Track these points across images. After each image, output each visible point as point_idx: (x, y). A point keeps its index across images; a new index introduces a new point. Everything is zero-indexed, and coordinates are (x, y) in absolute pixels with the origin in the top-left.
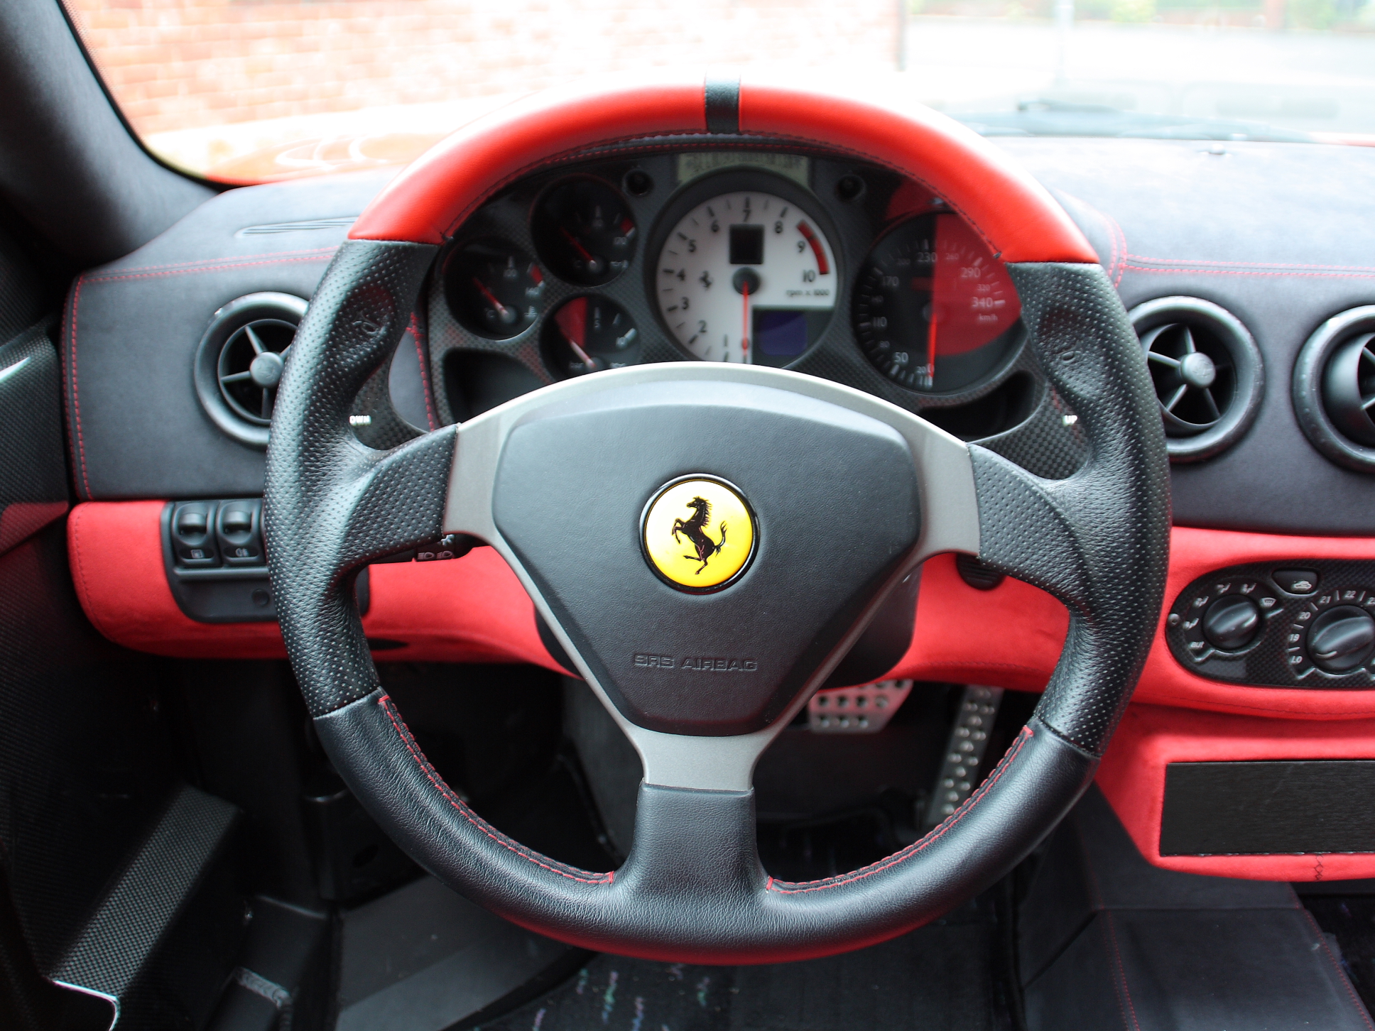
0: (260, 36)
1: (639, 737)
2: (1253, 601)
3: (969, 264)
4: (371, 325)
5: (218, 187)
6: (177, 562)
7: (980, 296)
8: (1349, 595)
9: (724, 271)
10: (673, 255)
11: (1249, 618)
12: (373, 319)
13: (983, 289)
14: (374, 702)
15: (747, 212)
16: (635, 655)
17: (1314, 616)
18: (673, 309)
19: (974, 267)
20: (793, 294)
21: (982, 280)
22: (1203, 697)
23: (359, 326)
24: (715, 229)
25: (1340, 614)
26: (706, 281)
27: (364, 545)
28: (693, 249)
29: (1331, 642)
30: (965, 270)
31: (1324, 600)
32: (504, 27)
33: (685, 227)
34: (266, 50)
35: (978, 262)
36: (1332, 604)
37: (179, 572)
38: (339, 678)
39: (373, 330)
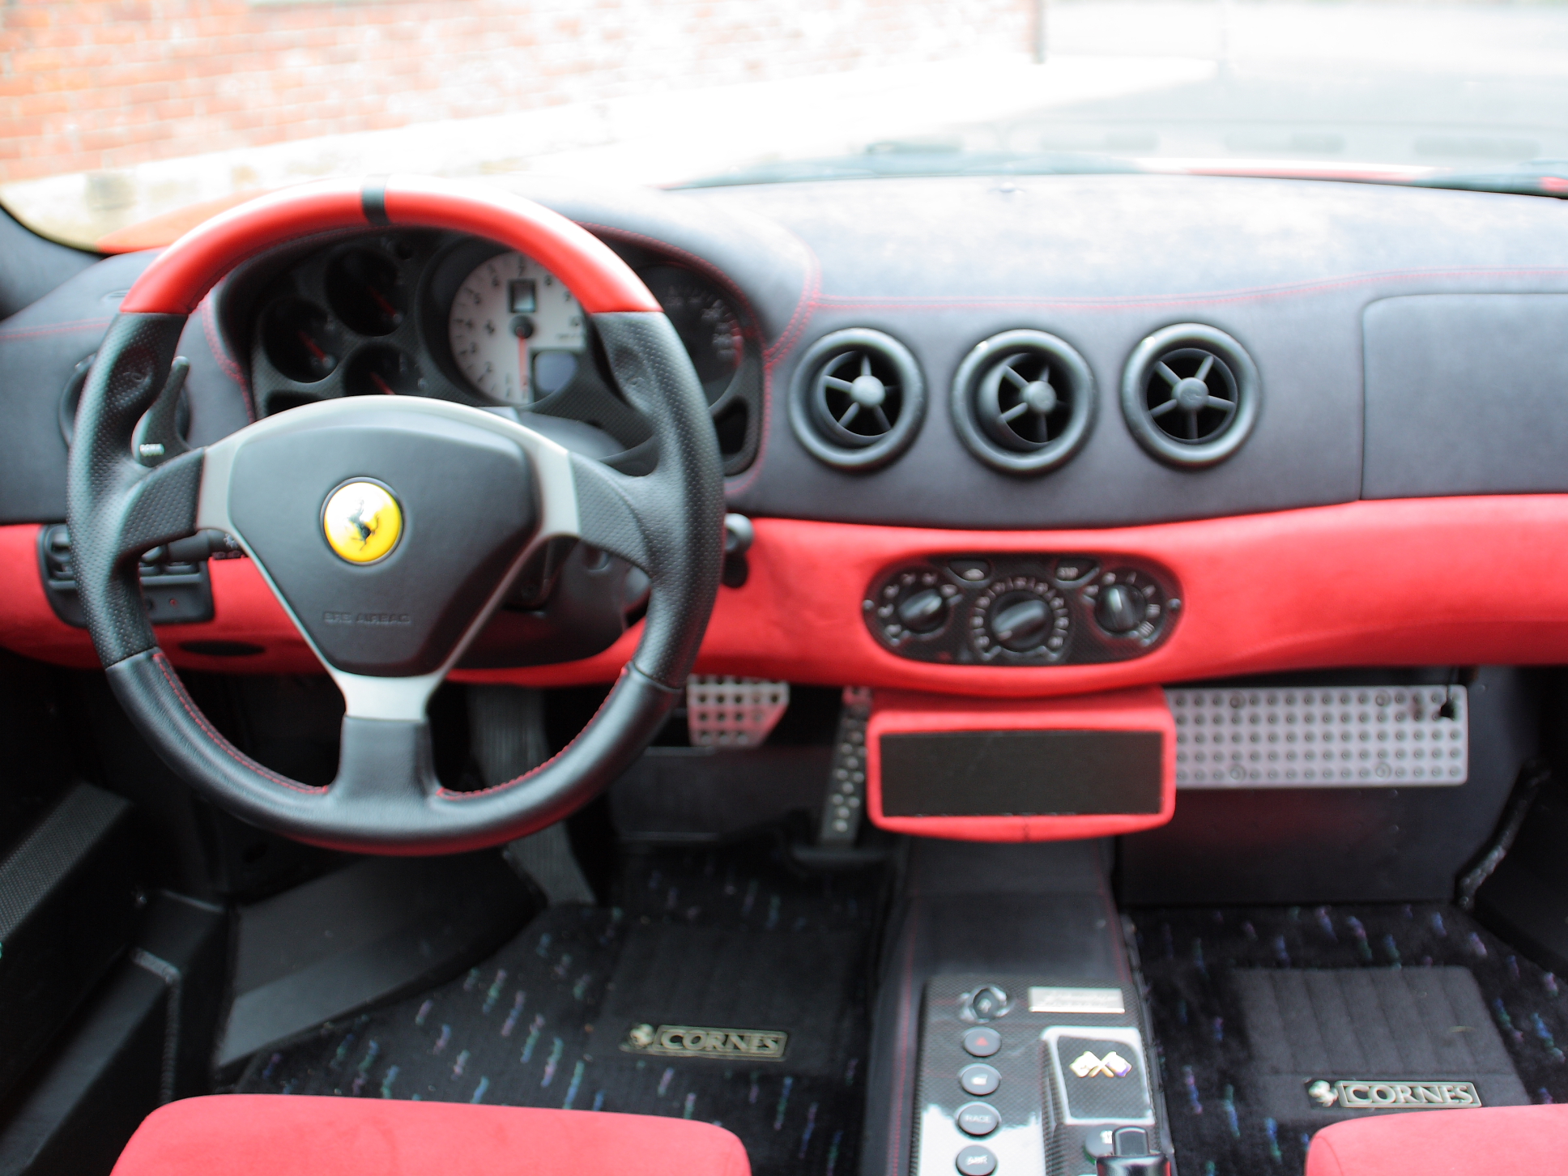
0: (290, 46)
1: (345, 681)
2: (936, 589)
3: (709, 306)
4: (139, 375)
5: (102, 255)
6: (52, 576)
7: (720, 333)
8: (1021, 583)
9: (504, 322)
10: (463, 308)
11: (932, 604)
12: (139, 371)
13: (723, 327)
14: (150, 658)
15: (522, 268)
16: (324, 613)
17: (992, 602)
18: (464, 353)
19: (714, 308)
20: (563, 337)
21: (723, 320)
22: (906, 676)
23: (129, 376)
24: (496, 284)
25: (1014, 600)
26: (491, 329)
27: (136, 539)
28: (478, 301)
29: (1008, 624)
30: (707, 311)
31: (999, 587)
32: (571, 28)
33: (472, 283)
34: (295, 63)
35: (716, 304)
36: (1007, 592)
37: (54, 584)
38: (123, 638)
39: (138, 379)
